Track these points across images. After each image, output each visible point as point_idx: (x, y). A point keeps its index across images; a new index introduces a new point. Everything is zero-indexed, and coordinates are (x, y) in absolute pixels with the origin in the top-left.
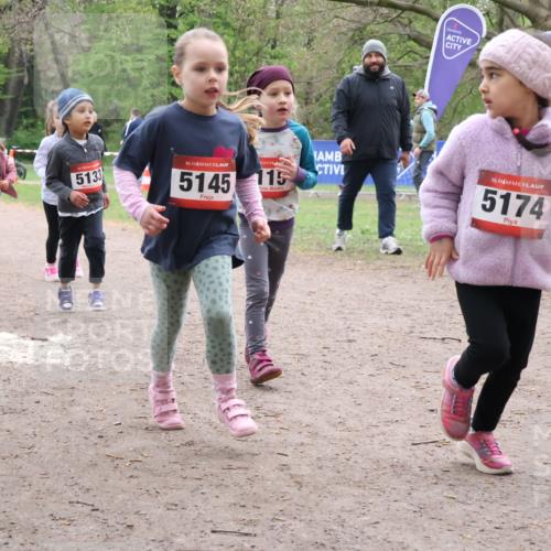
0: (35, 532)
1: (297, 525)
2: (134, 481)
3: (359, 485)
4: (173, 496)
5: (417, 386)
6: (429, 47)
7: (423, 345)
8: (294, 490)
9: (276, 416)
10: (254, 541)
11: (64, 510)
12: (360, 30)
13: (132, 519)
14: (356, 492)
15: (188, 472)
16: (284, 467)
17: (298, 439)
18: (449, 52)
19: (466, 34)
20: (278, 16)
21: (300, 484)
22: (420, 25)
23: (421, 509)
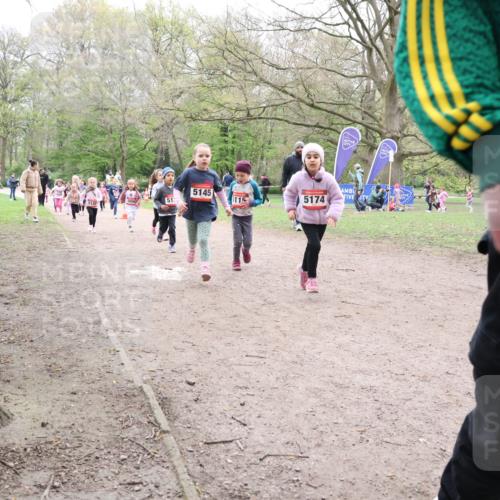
0: (167, 354)
1: (284, 354)
2: (211, 333)
3: (311, 335)
4: (229, 340)
5: (336, 291)
6: (336, 144)
7: (338, 273)
8: (282, 338)
9: (273, 304)
10: (265, 360)
11: (180, 345)
12: (307, 137)
13: (210, 350)
14: (311, 338)
15: (234, 329)
16: (278, 327)
17: (283, 314)
18: (346, 147)
19: (352, 139)
20: (272, 131)
21: (285, 335)
22: (332, 135)
23: (340, 346)
